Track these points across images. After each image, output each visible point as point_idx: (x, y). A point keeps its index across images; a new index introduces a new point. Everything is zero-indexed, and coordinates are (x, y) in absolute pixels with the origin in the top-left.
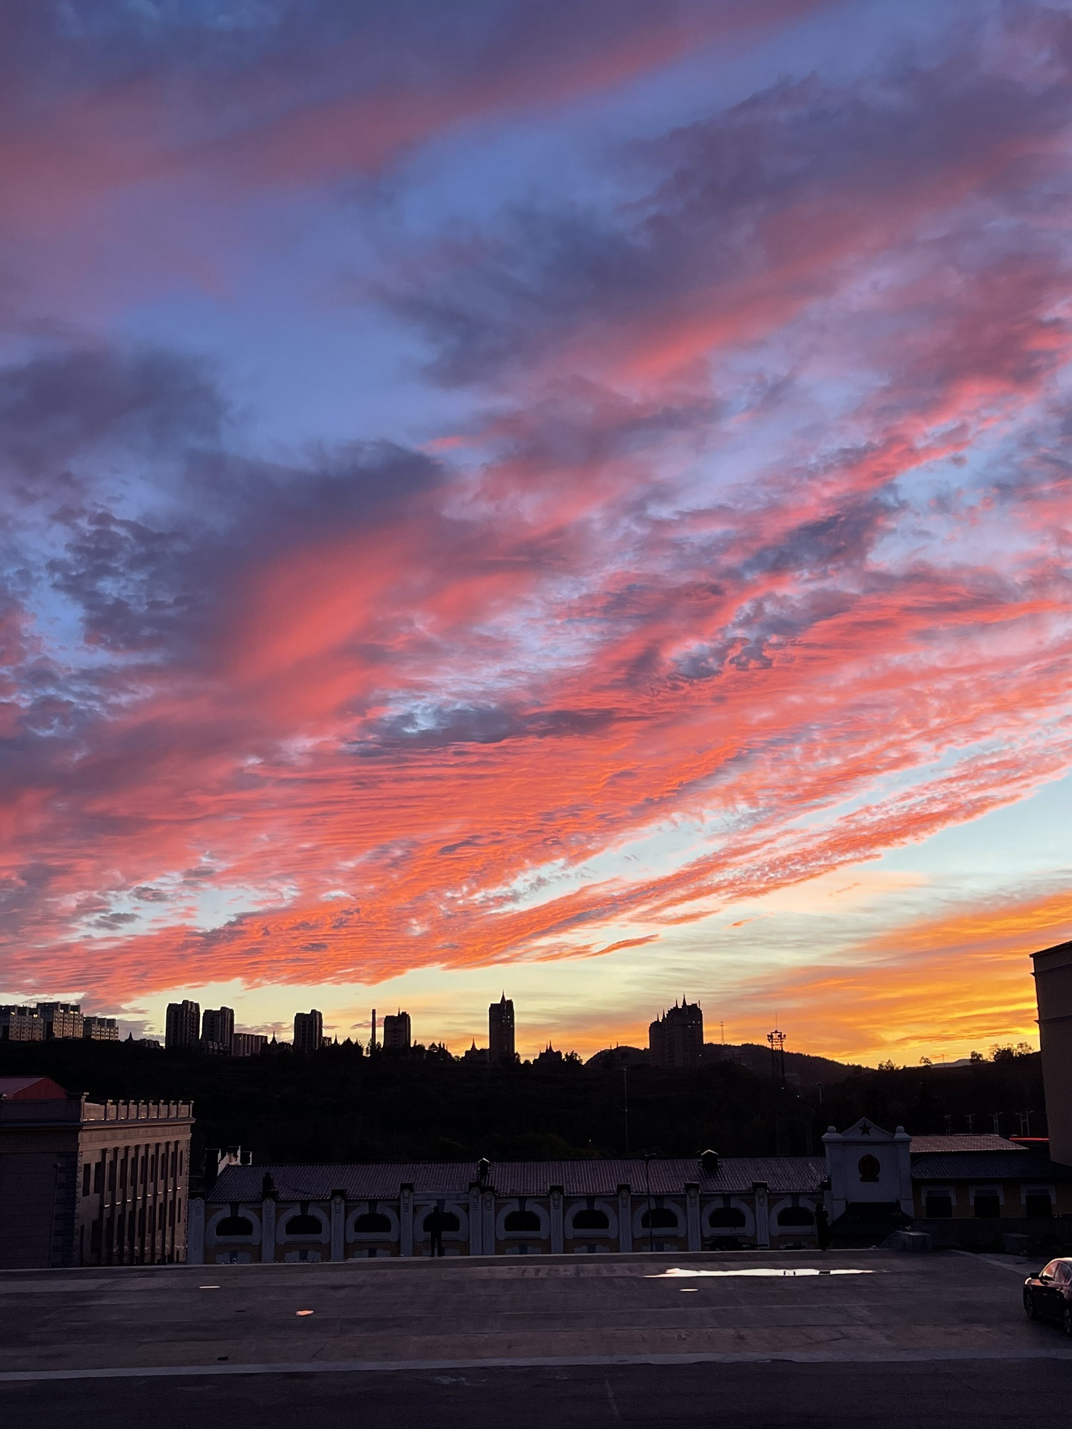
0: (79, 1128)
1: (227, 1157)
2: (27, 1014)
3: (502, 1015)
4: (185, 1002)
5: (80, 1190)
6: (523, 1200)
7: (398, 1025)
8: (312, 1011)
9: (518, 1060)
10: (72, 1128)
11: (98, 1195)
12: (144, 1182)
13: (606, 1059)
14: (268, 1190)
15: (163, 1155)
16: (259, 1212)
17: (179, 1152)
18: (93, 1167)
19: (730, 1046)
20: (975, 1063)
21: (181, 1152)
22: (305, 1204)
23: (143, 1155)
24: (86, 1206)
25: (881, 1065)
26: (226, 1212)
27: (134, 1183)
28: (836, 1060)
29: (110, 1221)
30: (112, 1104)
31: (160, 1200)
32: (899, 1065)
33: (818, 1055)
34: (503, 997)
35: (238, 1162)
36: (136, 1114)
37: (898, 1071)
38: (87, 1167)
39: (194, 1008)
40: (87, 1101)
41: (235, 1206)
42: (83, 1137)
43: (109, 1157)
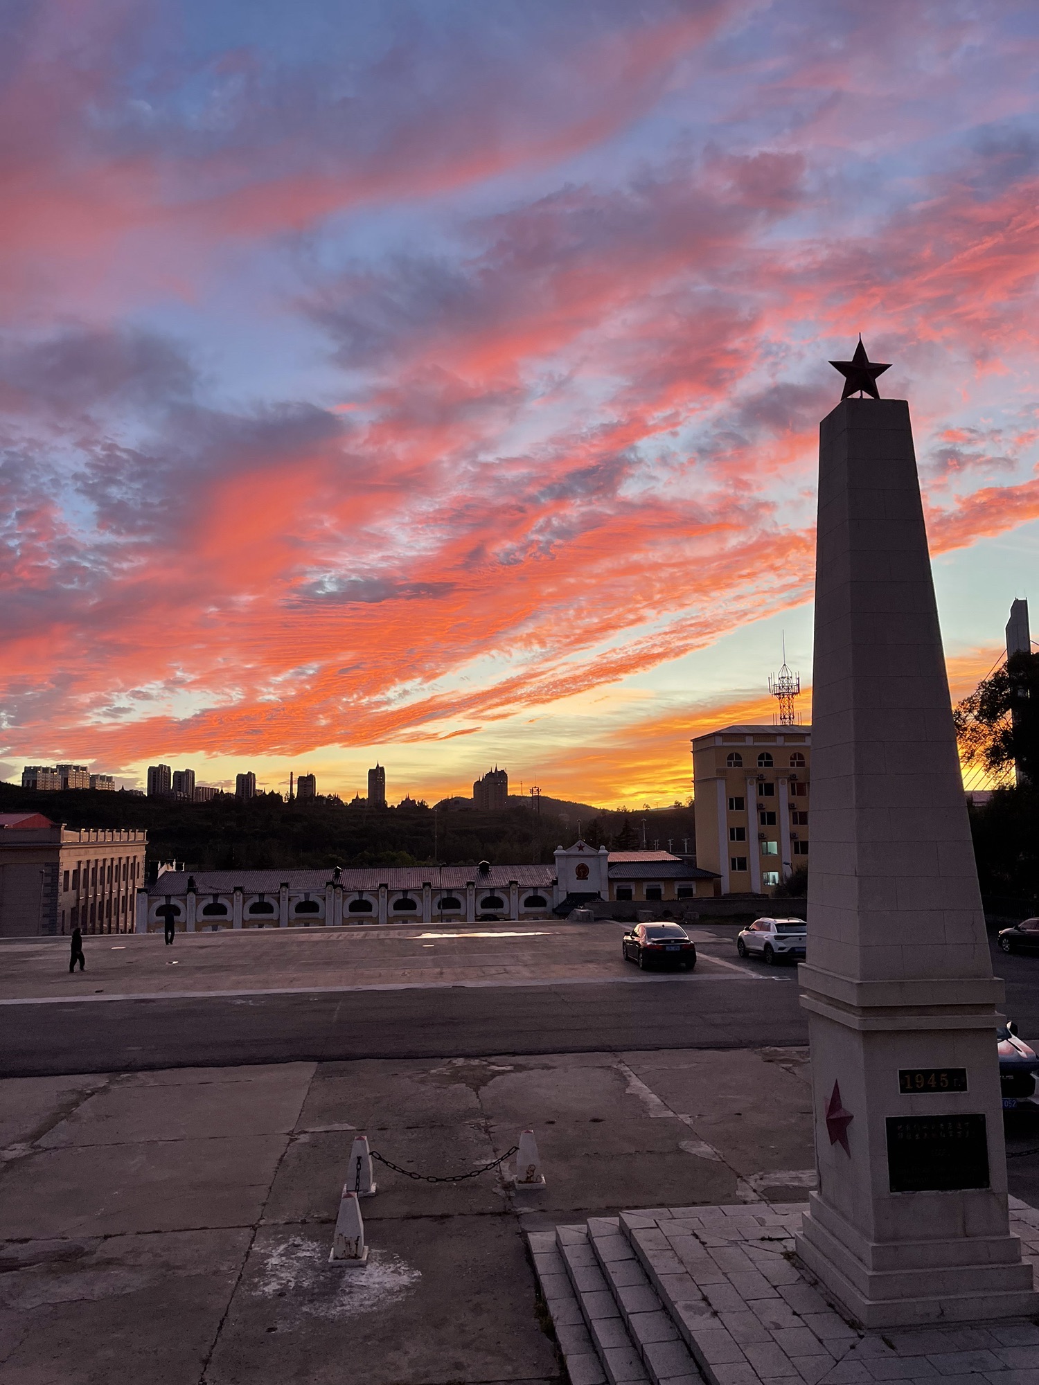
0: (60, 847)
1: (165, 866)
2: (50, 772)
3: (377, 776)
4: (161, 765)
5: (61, 889)
6: (361, 892)
7: (307, 782)
8: (249, 773)
9: (386, 805)
10: (56, 847)
11: (75, 891)
12: (110, 882)
13: (445, 805)
14: (191, 887)
15: (124, 865)
16: (185, 901)
17: (136, 863)
18: (71, 873)
19: (526, 797)
20: (677, 808)
21: (138, 863)
22: (216, 896)
23: (110, 865)
24: (66, 899)
25: (618, 809)
26: (163, 902)
27: (102, 883)
28: (593, 806)
29: (85, 908)
30: (85, 831)
31: (123, 894)
32: (630, 809)
33: (582, 803)
34: (378, 765)
35: (174, 870)
36: (103, 838)
37: (628, 813)
38: (67, 873)
39: (167, 769)
40: (65, 829)
41: (168, 897)
42: (63, 853)
43: (83, 867)
